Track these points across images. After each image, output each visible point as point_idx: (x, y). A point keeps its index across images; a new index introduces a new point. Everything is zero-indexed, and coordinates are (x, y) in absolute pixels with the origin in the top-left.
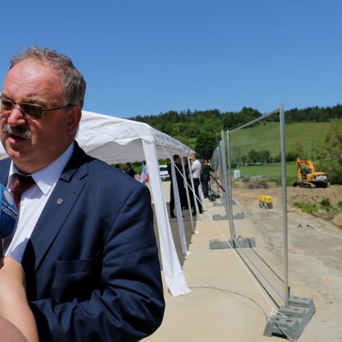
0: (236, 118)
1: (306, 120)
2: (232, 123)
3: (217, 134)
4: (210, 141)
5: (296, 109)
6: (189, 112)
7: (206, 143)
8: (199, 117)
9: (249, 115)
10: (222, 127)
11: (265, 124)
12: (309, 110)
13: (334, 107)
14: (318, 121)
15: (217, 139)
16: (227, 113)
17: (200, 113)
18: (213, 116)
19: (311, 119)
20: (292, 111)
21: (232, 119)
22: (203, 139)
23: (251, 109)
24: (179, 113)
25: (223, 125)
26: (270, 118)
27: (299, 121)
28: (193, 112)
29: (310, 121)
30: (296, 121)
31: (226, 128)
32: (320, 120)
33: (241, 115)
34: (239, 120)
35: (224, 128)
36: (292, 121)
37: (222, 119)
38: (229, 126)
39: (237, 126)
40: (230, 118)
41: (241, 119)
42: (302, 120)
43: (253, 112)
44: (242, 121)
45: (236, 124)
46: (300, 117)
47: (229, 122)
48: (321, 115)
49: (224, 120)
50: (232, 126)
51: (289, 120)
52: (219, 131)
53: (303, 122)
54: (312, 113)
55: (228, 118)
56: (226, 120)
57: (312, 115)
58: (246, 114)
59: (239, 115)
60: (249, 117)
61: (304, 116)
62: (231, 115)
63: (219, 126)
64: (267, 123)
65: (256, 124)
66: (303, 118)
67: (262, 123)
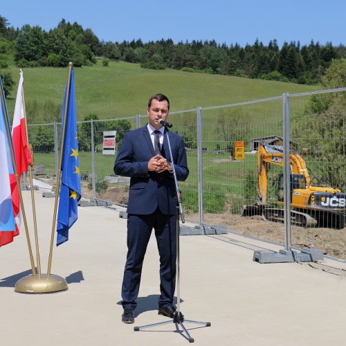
0: (46, 42)
1: (191, 66)
2: (36, 52)
5: (170, 42)
9: (73, 39)
10: (11, 57)
11: (106, 64)
12: (197, 46)
13: (248, 47)
14: (215, 71)
16: (27, 28)
19: (203, 67)
20: (162, 43)
21: (36, 43)
23: (77, 27)
25: (15, 52)
26: (117, 53)
27: (178, 67)
29: (201, 69)
30: (170, 67)
31: (20, 61)
32: (219, 69)
33: (56, 37)
34: (51, 47)
35: (17, 60)
36: (162, 65)
37: (11, 40)
38: (28, 58)
39: (47, 59)
40: (31, 38)
41: (55, 46)
42: (184, 65)
43: (81, 35)
44: (57, 51)
45: (45, 54)
46: (179, 59)
47: (28, 49)
48: (222, 60)
49: (19, 42)
50: (35, 59)
51: (157, 61)
52: (5, 66)
53: (186, 70)
54: (205, 53)
55: (27, 38)
56: (22, 44)
57: (205, 58)
58: (67, 36)
59: (53, 37)
60: (73, 43)
61: (189, 57)
62: (35, 33)
63: (4, 55)
64: (112, 63)
65: (88, 61)
66: (186, 61)
67: (100, 60)
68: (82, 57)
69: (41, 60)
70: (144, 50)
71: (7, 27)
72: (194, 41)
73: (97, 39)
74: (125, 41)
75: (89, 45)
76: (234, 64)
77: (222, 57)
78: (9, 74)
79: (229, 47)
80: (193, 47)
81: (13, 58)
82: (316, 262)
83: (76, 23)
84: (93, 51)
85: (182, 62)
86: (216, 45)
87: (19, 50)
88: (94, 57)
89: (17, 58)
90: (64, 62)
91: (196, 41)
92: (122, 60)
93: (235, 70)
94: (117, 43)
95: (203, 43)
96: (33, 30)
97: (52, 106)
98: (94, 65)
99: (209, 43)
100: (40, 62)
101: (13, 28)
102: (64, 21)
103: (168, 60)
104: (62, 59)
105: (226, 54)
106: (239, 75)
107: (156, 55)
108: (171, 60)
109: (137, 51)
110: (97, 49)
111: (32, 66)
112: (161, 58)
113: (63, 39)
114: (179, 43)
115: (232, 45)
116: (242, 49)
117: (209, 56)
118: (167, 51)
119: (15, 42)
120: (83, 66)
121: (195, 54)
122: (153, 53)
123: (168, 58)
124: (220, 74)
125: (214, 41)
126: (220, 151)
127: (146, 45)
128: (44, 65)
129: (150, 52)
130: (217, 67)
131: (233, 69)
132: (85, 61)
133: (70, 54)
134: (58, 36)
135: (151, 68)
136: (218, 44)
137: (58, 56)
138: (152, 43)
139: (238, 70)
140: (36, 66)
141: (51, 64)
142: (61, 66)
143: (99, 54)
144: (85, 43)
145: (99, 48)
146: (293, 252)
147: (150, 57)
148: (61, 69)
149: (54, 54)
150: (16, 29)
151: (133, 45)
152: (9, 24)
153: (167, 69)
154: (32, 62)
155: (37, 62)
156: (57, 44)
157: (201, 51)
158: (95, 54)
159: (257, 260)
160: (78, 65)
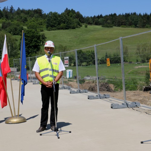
0: (59, 19)
1: (125, 25)
2: (55, 23)
3: (41, 33)
4: (36, 39)
5: (115, 14)
7: (32, 41)
8: (22, 15)
10: (45, 26)
11: (86, 27)
12: (127, 15)
14: (136, 26)
15: (41, 38)
16: (51, 13)
17: (23, 11)
18: (36, 15)
20: (111, 15)
21: (55, 19)
22: (29, 37)
23: (73, 11)
25: (46, 24)
26: (91, 21)
27: (119, 26)
29: (129, 26)
30: (115, 26)
31: (49, 28)
32: (138, 25)
33: (63, 16)
34: (62, 21)
35: (47, 28)
36: (112, 25)
37: (45, 19)
38: (52, 26)
39: (60, 26)
40: (53, 18)
41: (63, 20)
42: (122, 25)
43: (75, 14)
44: (64, 23)
45: (59, 24)
46: (119, 22)
47: (52, 22)
48: (139, 21)
49: (48, 20)
50: (55, 27)
51: (109, 24)
52: (42, 31)
53: (123, 27)
54: (131, 18)
55: (51, 18)
56: (49, 20)
57: (131, 21)
58: (68, 15)
59: (62, 16)
60: (71, 18)
61: (124, 21)
62: (54, 15)
63: (42, 26)
64: (89, 26)
65: (78, 26)
66: (122, 23)
68: (76, 24)
69: (57, 27)
70: (104, 19)
71: (43, 13)
72: (126, 14)
73: (82, 16)
74: (95, 16)
75: (79, 19)
76: (145, 22)
77: (139, 20)
78: (44, 34)
79: (142, 15)
80: (126, 16)
81: (46, 27)
82: (138, 107)
83: (72, 9)
84: (80, 21)
85: (121, 23)
86: (136, 14)
87: (48, 23)
88: (81, 24)
89: (47, 27)
90: (68, 27)
91: (127, 13)
92: (94, 24)
93: (145, 25)
94: (91, 17)
95: (130, 14)
96: (53, 14)
97: (62, 47)
98: (81, 27)
99: (133, 14)
100: (57, 28)
101: (45, 14)
102: (67, 9)
103: (114, 23)
104: (67, 26)
105: (141, 18)
106: (147, 27)
107: (109, 21)
108: (116, 23)
109: (100, 20)
110: (82, 20)
111: (54, 30)
112: (111, 22)
113: (67, 17)
114: (119, 15)
115: (144, 14)
116: (148, 15)
117: (133, 20)
118: (114, 19)
119: (46, 20)
120: (76, 28)
121: (127, 19)
122: (107, 20)
123: (114, 22)
124: (139, 27)
125: (135, 13)
126: (139, 63)
127: (104, 16)
128: (59, 29)
129: (106, 20)
130: (137, 25)
131: (144, 25)
132: (77, 26)
133: (70, 23)
134: (64, 16)
135: (106, 27)
136: (137, 14)
137: (65, 25)
138: (107, 16)
139: (147, 25)
140: (56, 30)
141: (62, 28)
142: (66, 29)
143: (83, 22)
144: (77, 18)
145: (83, 20)
146: (127, 104)
147: (106, 22)
148: (66, 30)
149: (63, 24)
150: (47, 14)
151: (98, 17)
152: (43, 12)
153: (114, 27)
154: (54, 28)
155: (56, 28)
156: (64, 19)
157: (129, 18)
158: (81, 23)
159: (112, 108)
160: (74, 28)
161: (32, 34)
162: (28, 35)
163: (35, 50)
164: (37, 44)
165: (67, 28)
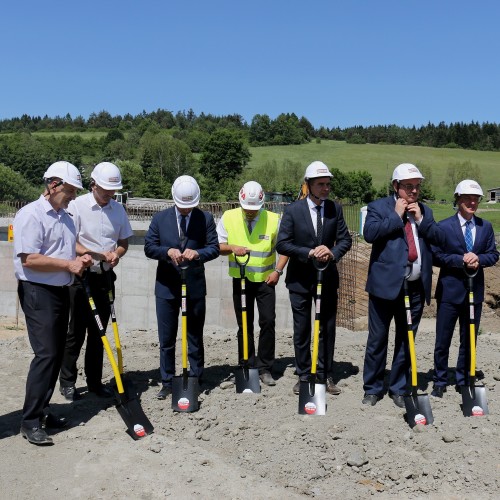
0: (272, 126)
1: (384, 141)
2: (265, 134)
4: (233, 151)
6: (191, 114)
7: (226, 153)
9: (293, 124)
11: (319, 142)
13: (423, 127)
16: (258, 116)
17: (209, 118)
18: (231, 124)
19: (393, 141)
21: (265, 128)
22: (219, 145)
23: (294, 117)
24: (174, 115)
25: (249, 136)
26: (327, 133)
27: (374, 142)
28: (198, 116)
31: (253, 143)
33: (280, 123)
34: (277, 131)
36: (363, 141)
38: (259, 139)
39: (274, 140)
40: (261, 124)
41: (280, 129)
42: (379, 141)
44: (281, 133)
45: (272, 136)
46: (374, 136)
47: (259, 133)
50: (265, 140)
51: (358, 138)
55: (258, 125)
56: (255, 129)
57: (394, 135)
60: (293, 127)
61: (382, 134)
62: (264, 120)
64: (323, 141)
65: (305, 140)
66: (380, 138)
67: (314, 140)
68: (301, 137)
69: (269, 141)
71: (243, 122)
73: (310, 124)
75: (305, 128)
83: (293, 114)
84: (308, 133)
85: (377, 139)
87: (252, 134)
88: (309, 137)
89: (251, 140)
92: (331, 139)
93: (420, 142)
94: (328, 129)
96: (263, 118)
98: (310, 143)
104: (285, 139)
107: (356, 135)
111: (263, 145)
112: (360, 136)
113: (285, 123)
120: (301, 144)
123: (364, 137)
128: (272, 144)
129: (349, 134)
130: (404, 141)
131: (418, 142)
132: (302, 140)
133: (291, 135)
137: (282, 137)
139: (423, 143)
140: (266, 145)
141: (277, 143)
142: (285, 144)
143: (314, 136)
144: (302, 127)
148: (284, 146)
149: (279, 135)
155: (266, 142)
160: (297, 143)
161: (225, 140)
162: (218, 142)
163: (232, 173)
164: (236, 161)
165: (286, 142)
